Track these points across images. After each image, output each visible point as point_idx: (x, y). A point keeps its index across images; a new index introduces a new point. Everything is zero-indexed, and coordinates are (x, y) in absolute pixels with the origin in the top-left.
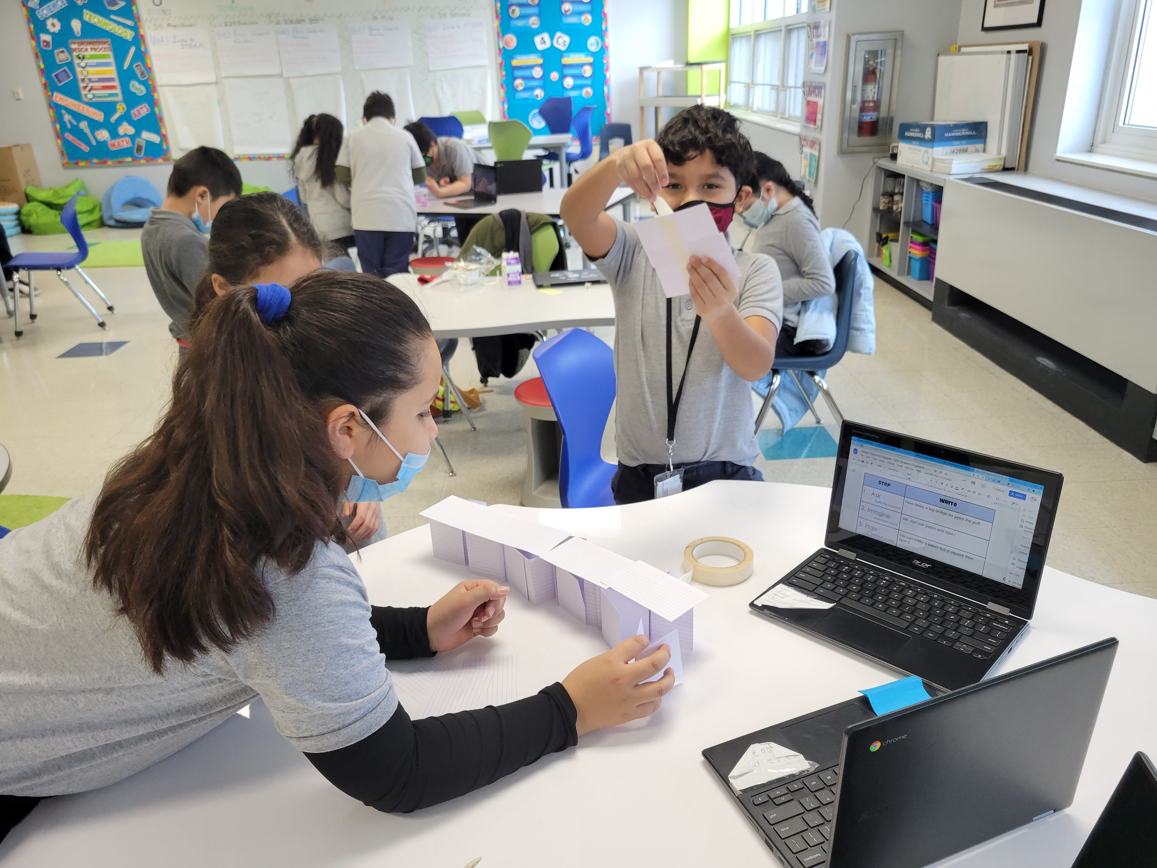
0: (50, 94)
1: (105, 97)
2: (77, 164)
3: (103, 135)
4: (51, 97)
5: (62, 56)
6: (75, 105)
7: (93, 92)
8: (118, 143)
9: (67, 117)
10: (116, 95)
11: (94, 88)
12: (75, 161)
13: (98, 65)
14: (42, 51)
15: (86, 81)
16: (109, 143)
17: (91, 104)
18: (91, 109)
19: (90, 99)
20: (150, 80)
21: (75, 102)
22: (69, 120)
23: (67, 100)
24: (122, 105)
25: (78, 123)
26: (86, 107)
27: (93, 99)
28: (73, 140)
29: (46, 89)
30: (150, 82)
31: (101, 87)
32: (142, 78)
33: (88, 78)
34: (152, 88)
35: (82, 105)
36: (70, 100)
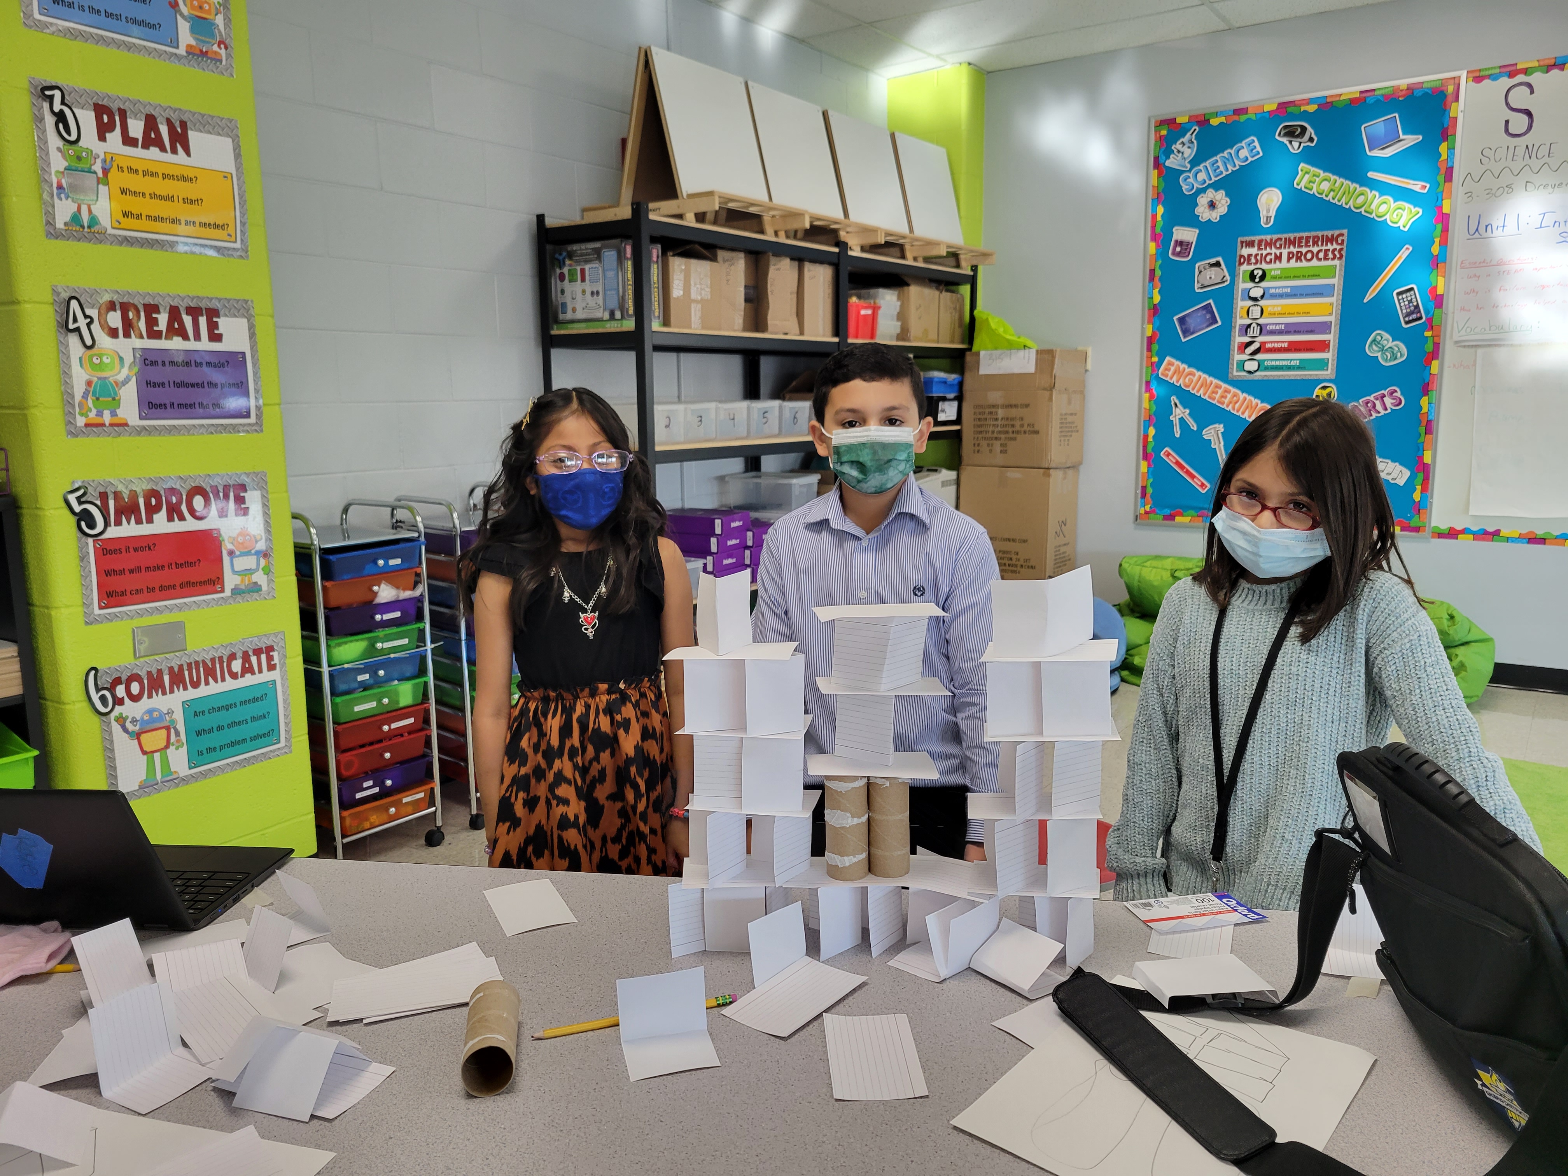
0: (1155, 359)
1: (1289, 368)
2: (1167, 518)
4: (1155, 367)
5: (1213, 275)
6: (1204, 384)
7: (1259, 357)
9: (1180, 412)
10: (1322, 364)
11: (1268, 346)
12: (1167, 512)
13: (1295, 293)
14: (1167, 264)
15: (1254, 331)
17: (1247, 385)
18: (1242, 396)
19: (1249, 372)
20: (1431, 328)
21: (1210, 379)
22: (1181, 419)
23: (1190, 374)
24: (1328, 390)
25: (1201, 428)
26: (1233, 390)
27: (1257, 373)
28: (1178, 463)
29: (1149, 349)
30: (1428, 334)
31: (1286, 345)
32: (1407, 323)
33: (1258, 324)
34: (1429, 347)
35: (1224, 385)
36: (1198, 374)
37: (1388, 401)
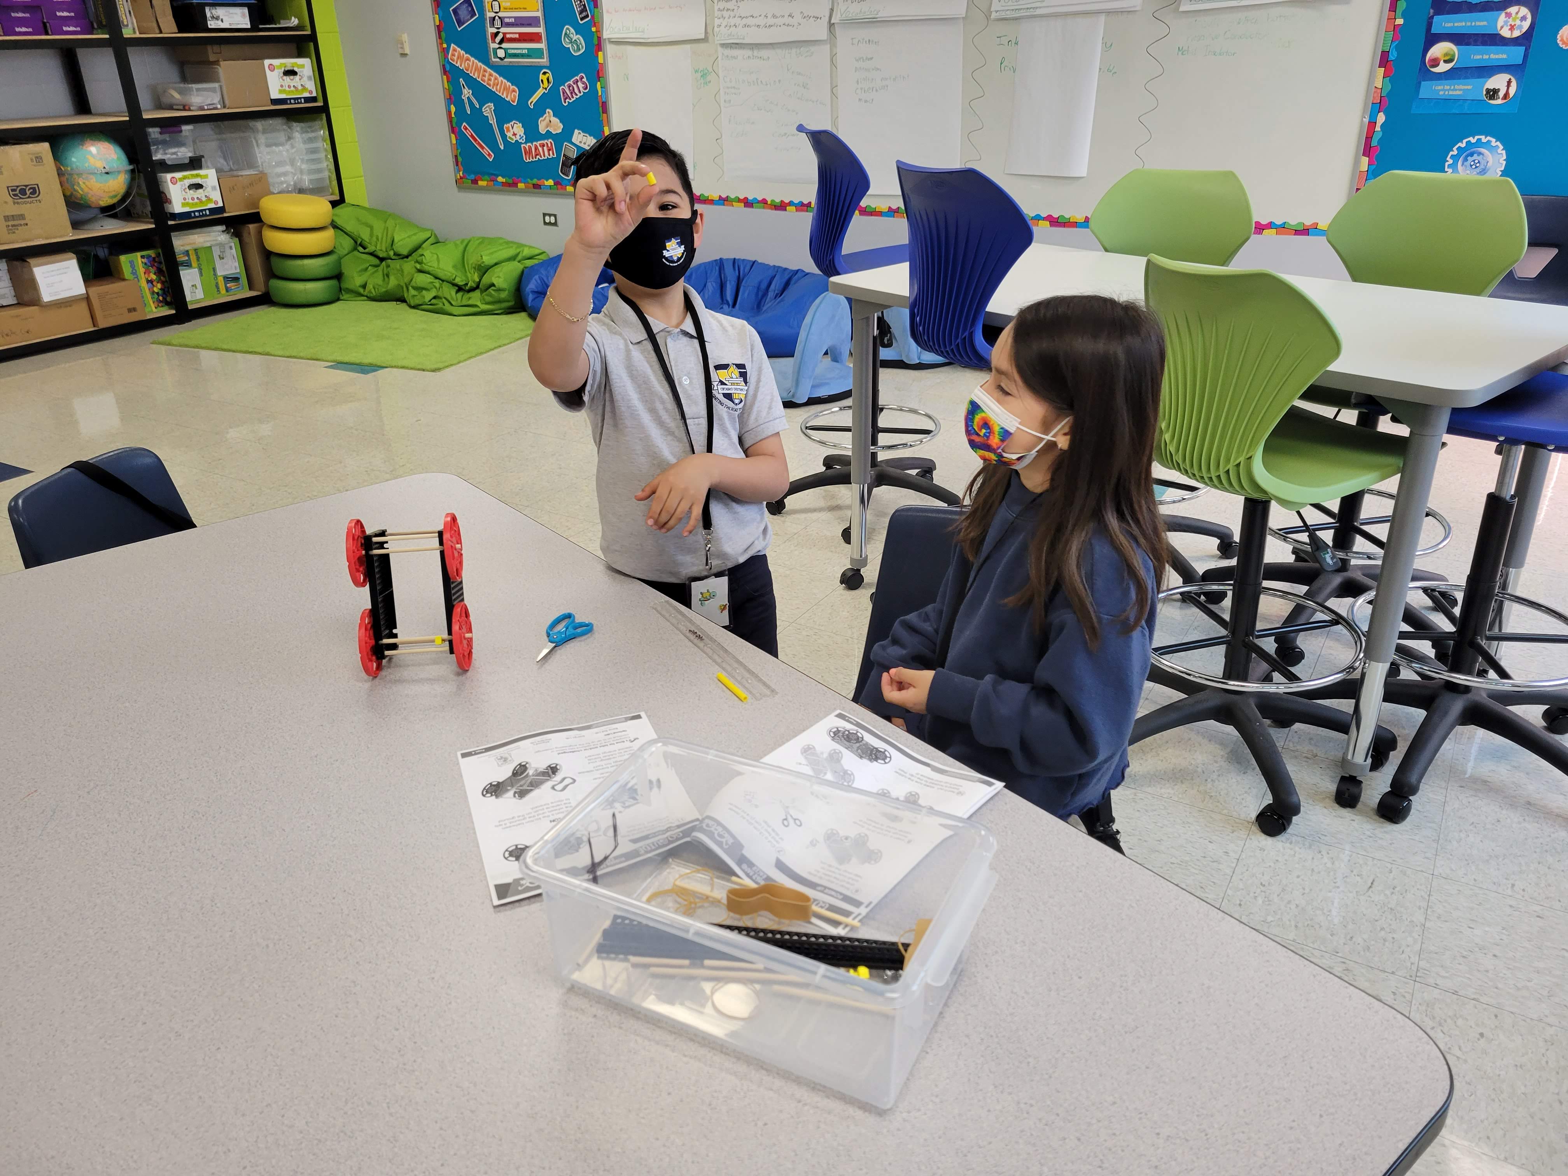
0: (445, 46)
1: (522, 56)
2: (475, 182)
3: (516, 131)
4: (445, 52)
6: (478, 69)
7: (504, 45)
8: (536, 148)
9: (467, 93)
10: (538, 53)
11: (508, 36)
12: (473, 177)
15: (498, 23)
16: (522, 146)
17: (502, 70)
18: (500, 79)
19: (500, 58)
20: (595, 25)
21: (480, 64)
22: (468, 98)
23: (468, 59)
24: (547, 75)
25: (481, 106)
26: (494, 74)
27: (506, 60)
28: (472, 136)
29: (440, 37)
30: (594, 29)
31: (517, 36)
32: (582, 19)
33: (499, 18)
34: (596, 42)
35: (489, 70)
36: (472, 59)
37: (580, 85)
